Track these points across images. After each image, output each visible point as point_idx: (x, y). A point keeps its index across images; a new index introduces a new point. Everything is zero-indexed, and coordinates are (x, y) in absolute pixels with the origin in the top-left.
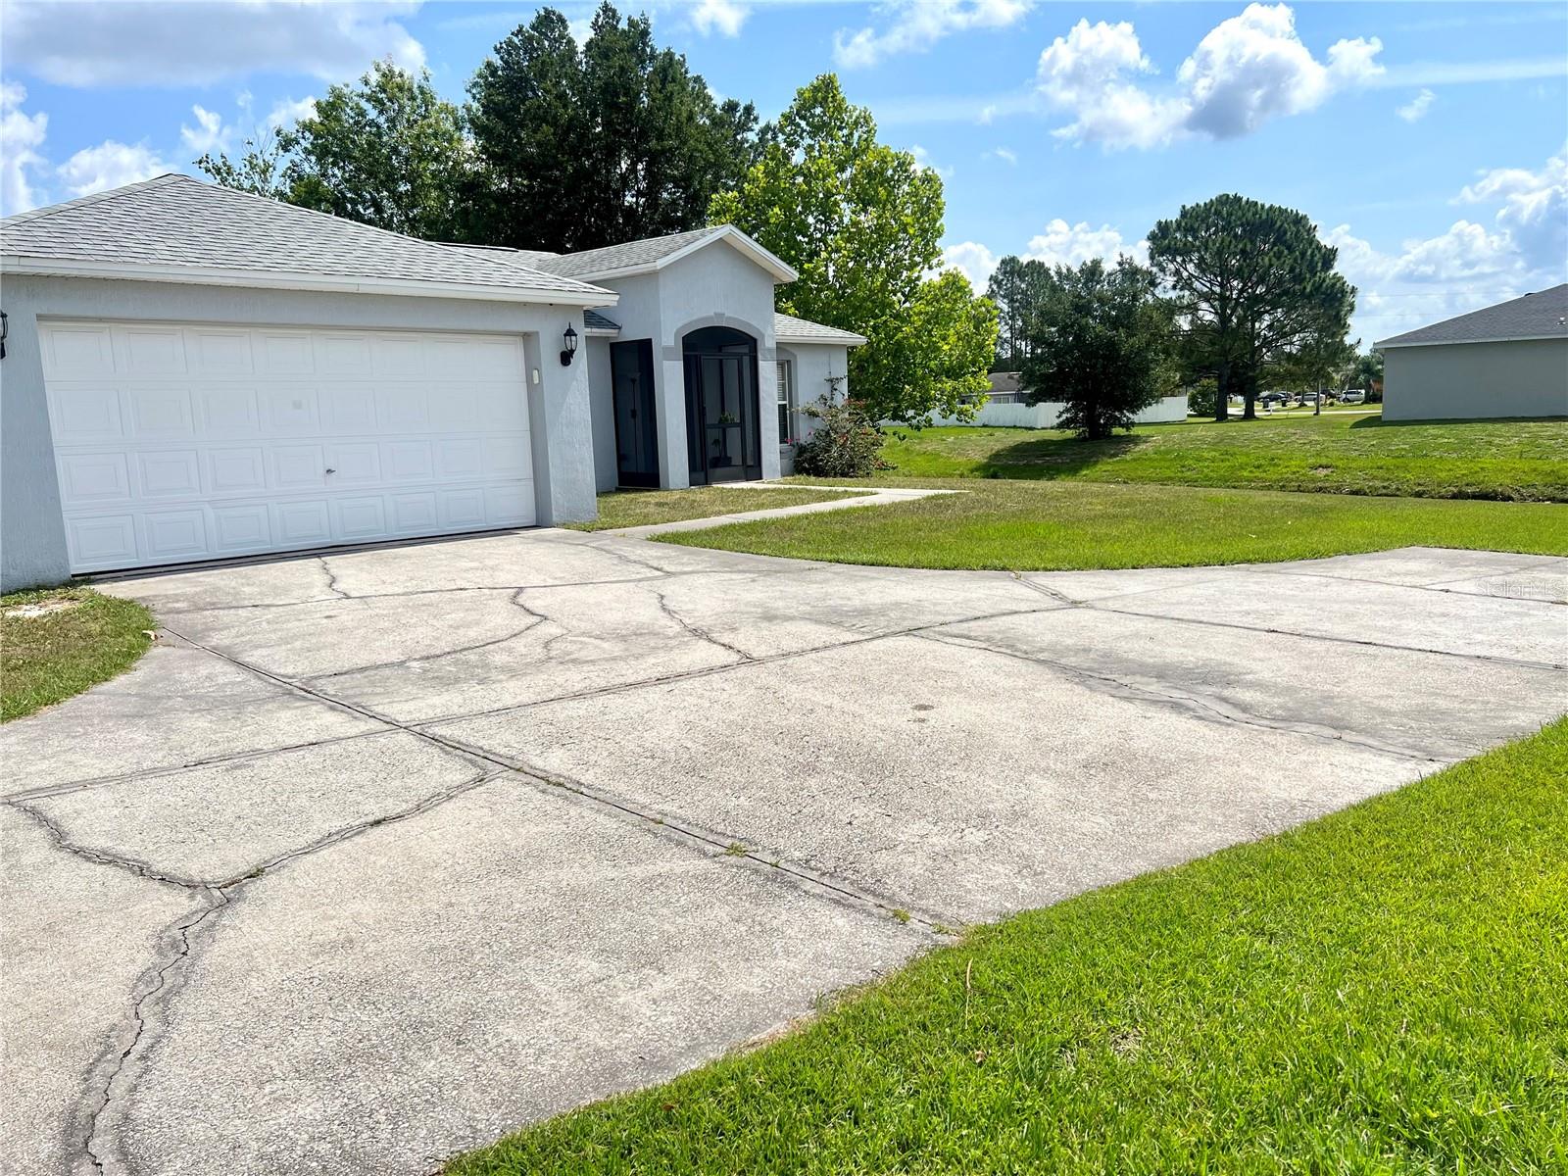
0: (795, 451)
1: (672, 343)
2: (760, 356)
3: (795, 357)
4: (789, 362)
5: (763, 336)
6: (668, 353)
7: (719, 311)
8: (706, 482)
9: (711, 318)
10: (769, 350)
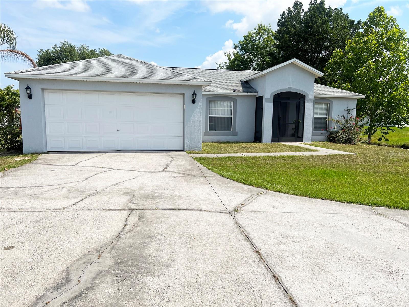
0: (329, 133)
1: (269, 97)
2: (306, 101)
3: (332, 102)
4: (329, 103)
5: (308, 95)
6: (268, 100)
7: (290, 87)
8: (279, 141)
9: (287, 89)
10: (310, 99)
